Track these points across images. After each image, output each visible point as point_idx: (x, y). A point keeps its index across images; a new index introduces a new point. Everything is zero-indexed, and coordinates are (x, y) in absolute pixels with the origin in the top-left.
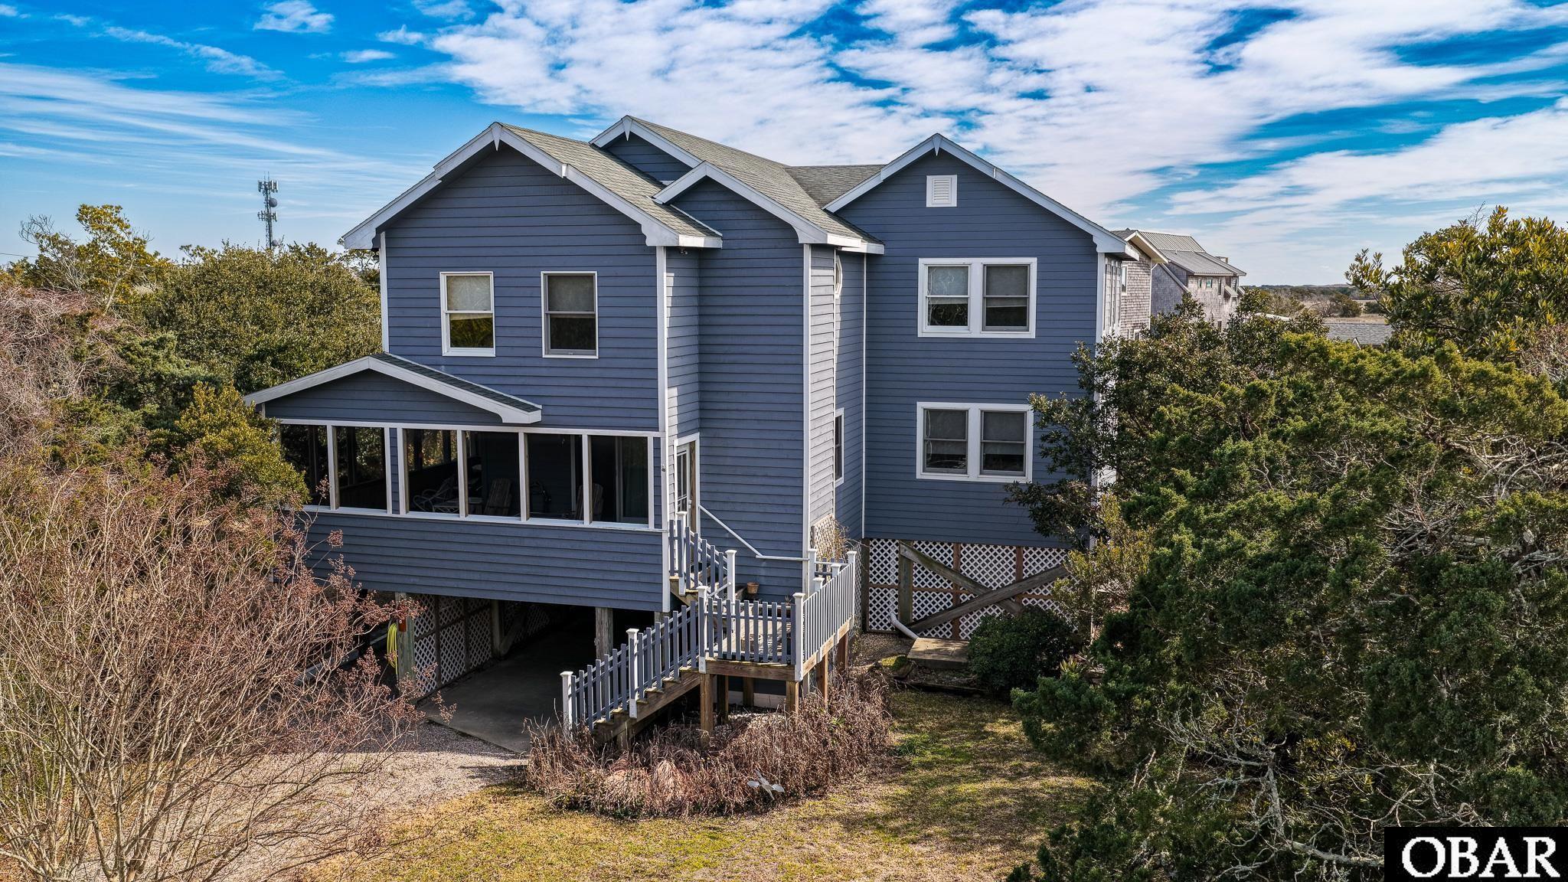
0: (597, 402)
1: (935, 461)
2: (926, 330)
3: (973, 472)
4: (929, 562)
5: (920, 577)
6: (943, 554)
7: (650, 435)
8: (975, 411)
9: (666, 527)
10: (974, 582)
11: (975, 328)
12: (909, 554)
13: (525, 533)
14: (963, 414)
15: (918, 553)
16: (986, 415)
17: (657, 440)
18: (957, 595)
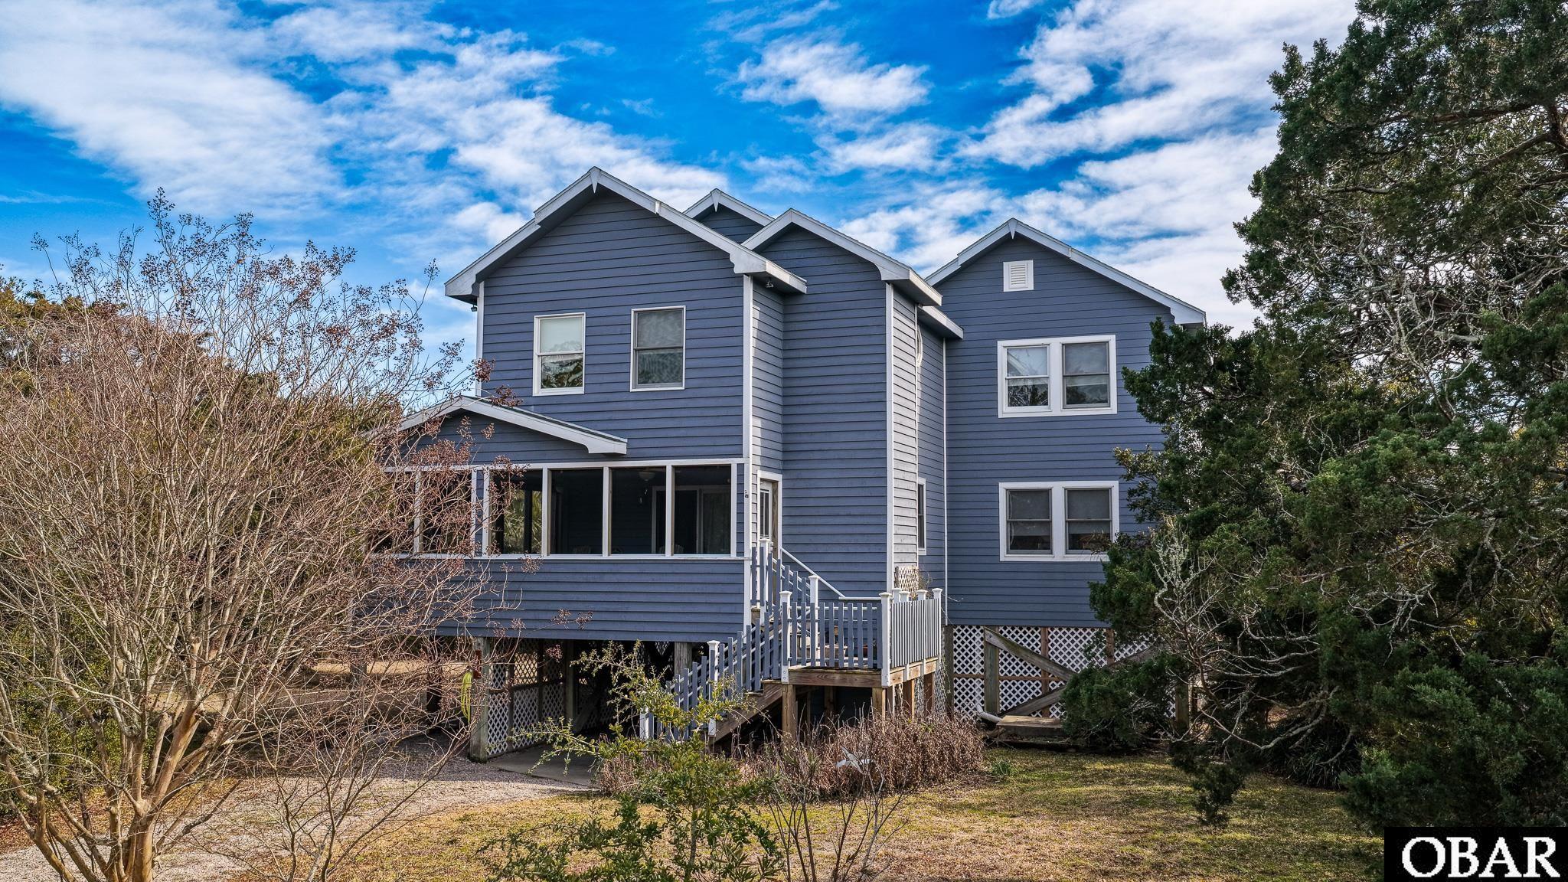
0: (682, 433)
1: (1018, 543)
2: (1005, 410)
3: (1059, 552)
4: (1015, 647)
5: (1006, 665)
6: (1030, 640)
7: (734, 462)
8: (1058, 490)
9: (748, 554)
10: (1063, 668)
11: (1055, 406)
12: (995, 641)
13: (606, 568)
14: (1047, 492)
15: (1004, 639)
16: (1070, 493)
17: (741, 467)
18: (1046, 683)
